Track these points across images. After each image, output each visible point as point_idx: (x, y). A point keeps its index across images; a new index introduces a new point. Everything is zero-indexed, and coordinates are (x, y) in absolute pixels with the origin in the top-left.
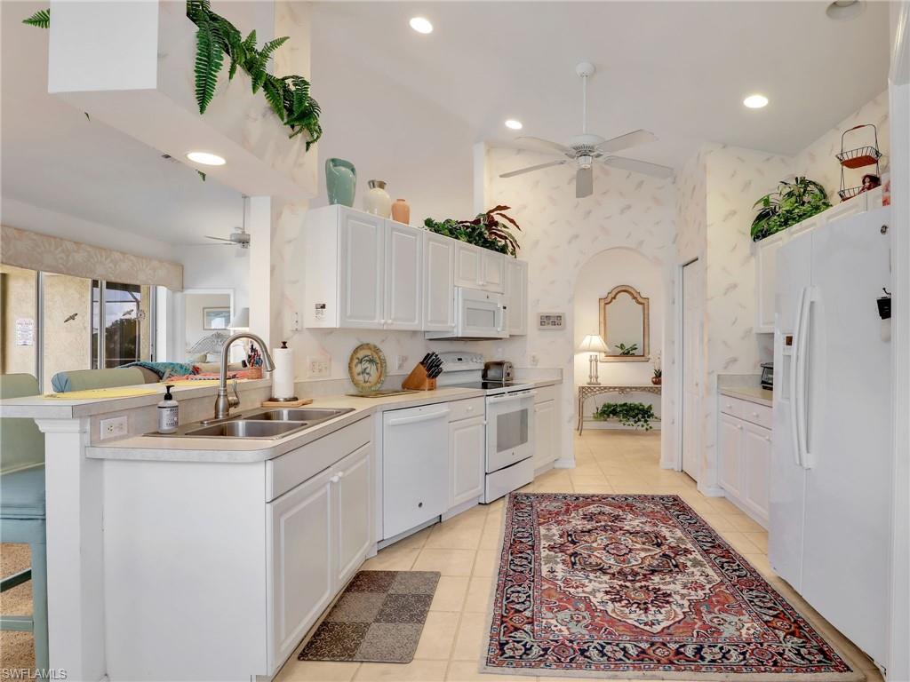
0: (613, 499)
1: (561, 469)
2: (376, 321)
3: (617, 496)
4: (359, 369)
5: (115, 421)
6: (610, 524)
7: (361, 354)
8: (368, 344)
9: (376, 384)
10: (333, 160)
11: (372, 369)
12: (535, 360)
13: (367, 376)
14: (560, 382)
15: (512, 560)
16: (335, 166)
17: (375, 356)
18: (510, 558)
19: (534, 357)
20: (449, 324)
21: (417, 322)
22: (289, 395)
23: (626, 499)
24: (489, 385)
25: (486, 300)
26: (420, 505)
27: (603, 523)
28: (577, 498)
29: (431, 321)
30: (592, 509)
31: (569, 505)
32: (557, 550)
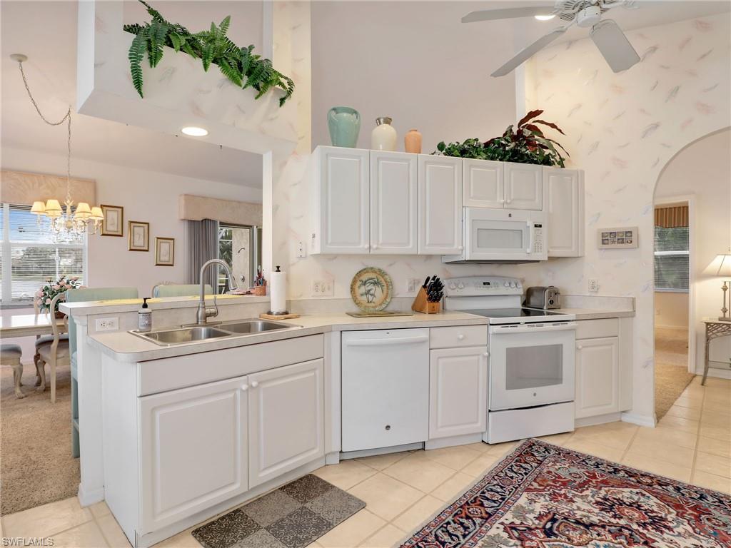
0: (678, 489)
1: (630, 425)
2: (361, 246)
3: (689, 487)
4: (363, 290)
5: (108, 320)
6: (635, 527)
7: (364, 278)
8: (372, 268)
9: (381, 305)
10: (334, 109)
11: (378, 291)
12: (594, 287)
13: (371, 298)
14: (631, 315)
15: (448, 523)
16: (337, 113)
17: (381, 279)
18: (450, 519)
19: (593, 283)
20: (455, 247)
21: (411, 246)
22: (283, 309)
23: (702, 497)
24: (532, 313)
25: (509, 219)
26: (388, 427)
27: (622, 522)
28: (616, 471)
29: (429, 245)
30: (626, 494)
31: (595, 477)
32: (516, 534)
